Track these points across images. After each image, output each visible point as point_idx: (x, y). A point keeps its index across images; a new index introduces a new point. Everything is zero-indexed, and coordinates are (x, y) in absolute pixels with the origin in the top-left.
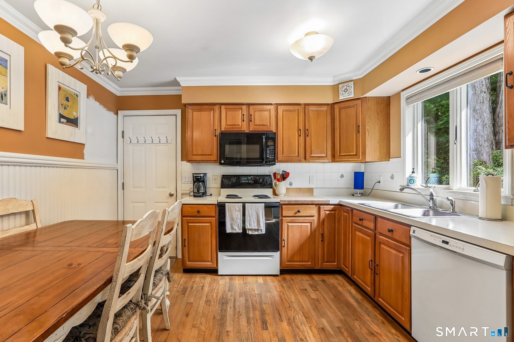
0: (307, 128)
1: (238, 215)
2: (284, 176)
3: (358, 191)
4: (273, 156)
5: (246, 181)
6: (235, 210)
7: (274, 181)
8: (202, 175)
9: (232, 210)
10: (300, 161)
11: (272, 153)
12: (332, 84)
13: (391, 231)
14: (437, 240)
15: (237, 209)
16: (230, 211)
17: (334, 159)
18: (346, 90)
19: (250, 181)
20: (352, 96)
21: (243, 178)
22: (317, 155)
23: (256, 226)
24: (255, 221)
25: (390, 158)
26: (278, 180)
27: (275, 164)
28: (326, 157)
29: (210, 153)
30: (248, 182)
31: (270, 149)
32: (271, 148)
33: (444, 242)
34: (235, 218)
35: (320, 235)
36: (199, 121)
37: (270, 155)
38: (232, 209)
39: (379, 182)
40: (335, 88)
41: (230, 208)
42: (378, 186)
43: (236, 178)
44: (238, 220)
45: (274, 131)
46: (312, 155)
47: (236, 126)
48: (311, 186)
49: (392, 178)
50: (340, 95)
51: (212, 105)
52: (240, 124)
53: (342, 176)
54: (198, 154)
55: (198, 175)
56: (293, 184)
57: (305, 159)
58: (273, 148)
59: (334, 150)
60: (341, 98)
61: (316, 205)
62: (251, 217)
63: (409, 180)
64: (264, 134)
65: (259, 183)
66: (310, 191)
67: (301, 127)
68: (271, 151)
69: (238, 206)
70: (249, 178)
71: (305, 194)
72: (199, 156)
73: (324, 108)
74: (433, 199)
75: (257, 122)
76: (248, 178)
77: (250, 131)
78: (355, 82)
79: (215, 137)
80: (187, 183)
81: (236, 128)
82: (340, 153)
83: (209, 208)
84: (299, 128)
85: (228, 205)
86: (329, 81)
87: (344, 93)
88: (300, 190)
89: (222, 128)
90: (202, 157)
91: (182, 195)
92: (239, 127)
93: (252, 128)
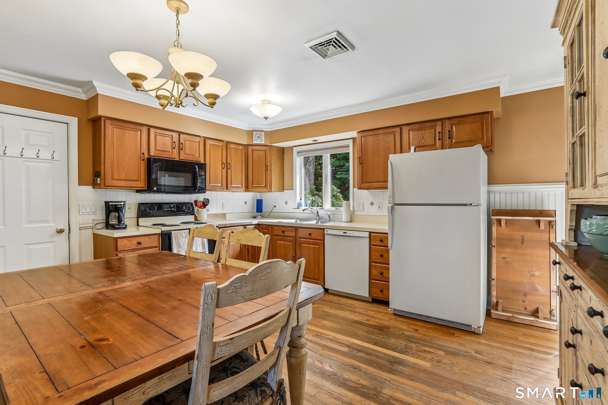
0: (229, 162)
1: (185, 242)
2: (205, 204)
3: (259, 214)
4: (204, 185)
5: (169, 209)
6: (181, 237)
7: (196, 209)
8: (122, 203)
9: (179, 238)
10: (223, 190)
11: (204, 182)
12: (247, 129)
13: (310, 234)
14: (341, 233)
15: (184, 235)
16: (176, 238)
17: (247, 189)
18: (259, 137)
19: (172, 209)
20: (263, 143)
21: (165, 206)
22: (236, 186)
23: (201, 249)
24: (200, 245)
25: (284, 190)
26: (200, 207)
27: (205, 192)
28: (242, 187)
29: (136, 179)
30: (170, 210)
31: (201, 179)
32: (202, 177)
33: (344, 233)
34: (182, 245)
35: (246, 249)
36: (122, 140)
37: (202, 184)
38: (179, 236)
39: (275, 207)
40: (250, 133)
41: (176, 235)
42: (275, 210)
43: (157, 206)
44: (185, 246)
45: (202, 162)
46: (232, 185)
47: (166, 153)
48: (224, 212)
49: (286, 203)
50: (254, 140)
51: (137, 125)
52: (171, 151)
53: (246, 203)
54: (120, 179)
55: (117, 204)
56: (210, 210)
57: (227, 189)
58: (204, 177)
59: (248, 183)
60: (255, 142)
61: (243, 226)
62: (197, 241)
63: (299, 205)
64: (196, 164)
65: (182, 211)
66: (224, 215)
67: (224, 161)
68: (202, 181)
69: (185, 233)
70: (172, 206)
71: (220, 219)
72: (122, 182)
73: (241, 148)
74: (318, 215)
75: (187, 151)
76: (170, 206)
77: (180, 160)
78: (266, 133)
79: (142, 161)
80: (87, 213)
81: (166, 154)
82: (253, 185)
83: (151, 239)
84: (223, 162)
85: (174, 233)
86: (245, 127)
87: (257, 139)
88: (216, 215)
89: (151, 153)
90: (126, 182)
91: (79, 229)
92: (170, 154)
93: (183, 157)
